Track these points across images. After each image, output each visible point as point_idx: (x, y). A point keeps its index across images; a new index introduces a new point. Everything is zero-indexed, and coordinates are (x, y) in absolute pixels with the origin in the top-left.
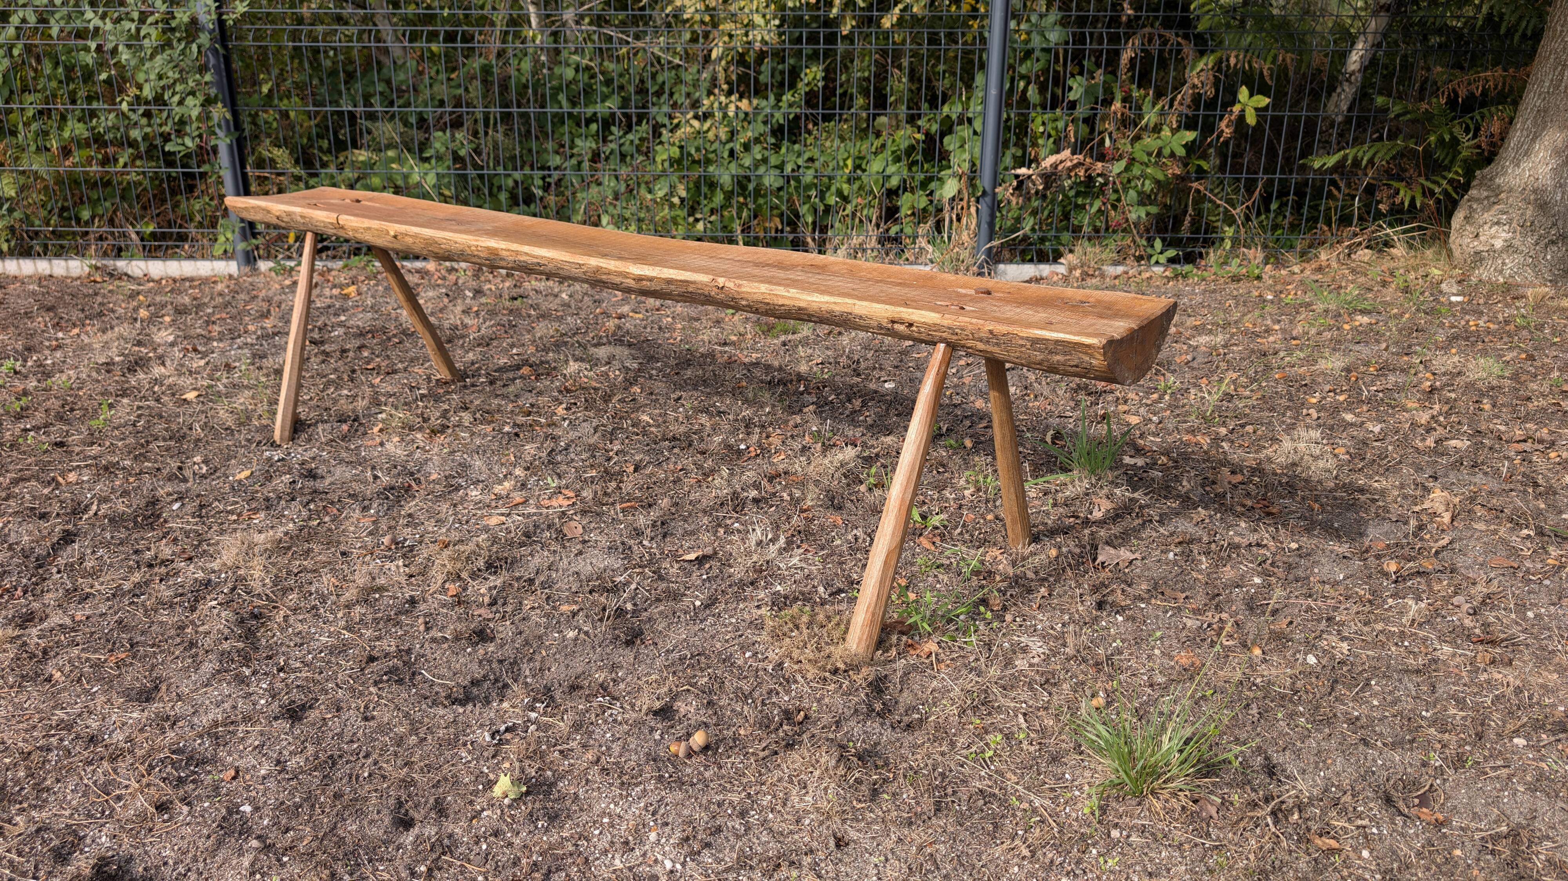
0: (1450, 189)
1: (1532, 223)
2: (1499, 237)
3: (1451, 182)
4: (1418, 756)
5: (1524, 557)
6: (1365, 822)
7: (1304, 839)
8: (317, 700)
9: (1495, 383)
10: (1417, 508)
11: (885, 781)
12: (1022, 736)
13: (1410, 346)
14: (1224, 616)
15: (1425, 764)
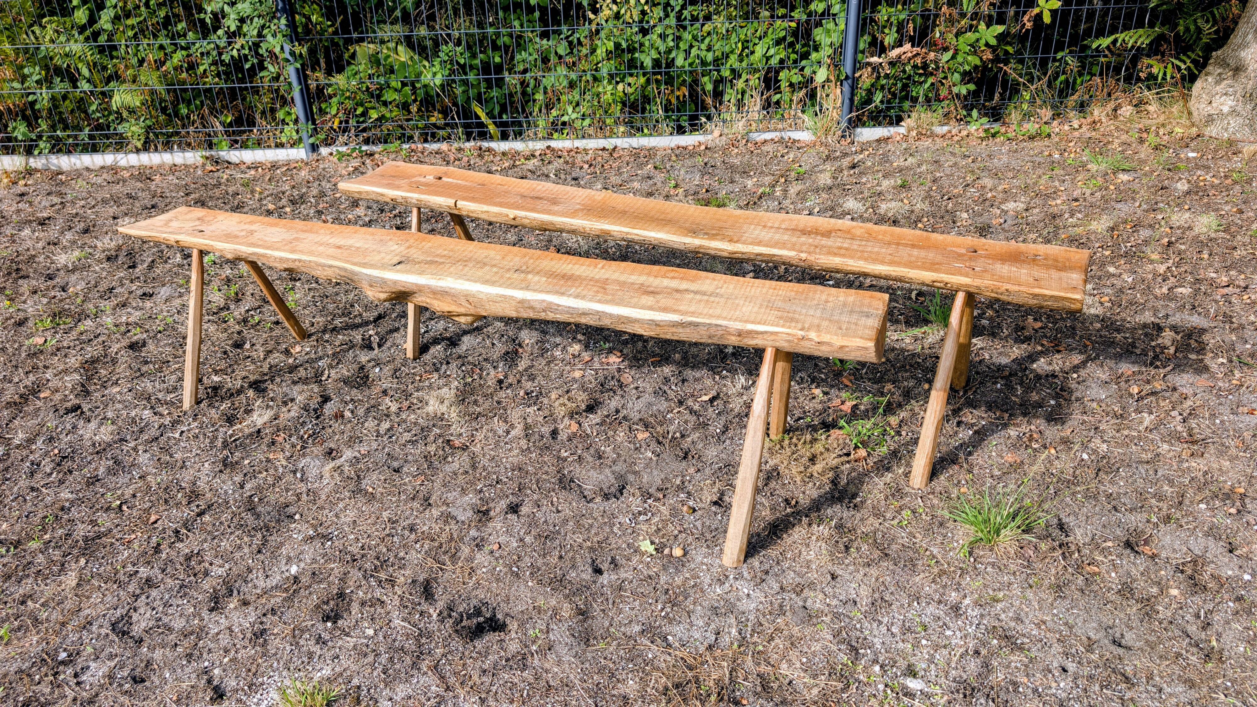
0: (1192, 66)
1: (1251, 95)
2: (1226, 104)
3: (1193, 61)
4: (1145, 515)
5: (1218, 379)
6: (1114, 557)
7: (1079, 568)
8: (524, 501)
9: (1213, 235)
10: (1153, 344)
11: (851, 540)
12: (921, 510)
13: (1156, 203)
14: (1033, 427)
15: (1148, 521)
